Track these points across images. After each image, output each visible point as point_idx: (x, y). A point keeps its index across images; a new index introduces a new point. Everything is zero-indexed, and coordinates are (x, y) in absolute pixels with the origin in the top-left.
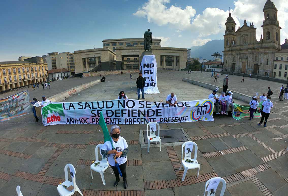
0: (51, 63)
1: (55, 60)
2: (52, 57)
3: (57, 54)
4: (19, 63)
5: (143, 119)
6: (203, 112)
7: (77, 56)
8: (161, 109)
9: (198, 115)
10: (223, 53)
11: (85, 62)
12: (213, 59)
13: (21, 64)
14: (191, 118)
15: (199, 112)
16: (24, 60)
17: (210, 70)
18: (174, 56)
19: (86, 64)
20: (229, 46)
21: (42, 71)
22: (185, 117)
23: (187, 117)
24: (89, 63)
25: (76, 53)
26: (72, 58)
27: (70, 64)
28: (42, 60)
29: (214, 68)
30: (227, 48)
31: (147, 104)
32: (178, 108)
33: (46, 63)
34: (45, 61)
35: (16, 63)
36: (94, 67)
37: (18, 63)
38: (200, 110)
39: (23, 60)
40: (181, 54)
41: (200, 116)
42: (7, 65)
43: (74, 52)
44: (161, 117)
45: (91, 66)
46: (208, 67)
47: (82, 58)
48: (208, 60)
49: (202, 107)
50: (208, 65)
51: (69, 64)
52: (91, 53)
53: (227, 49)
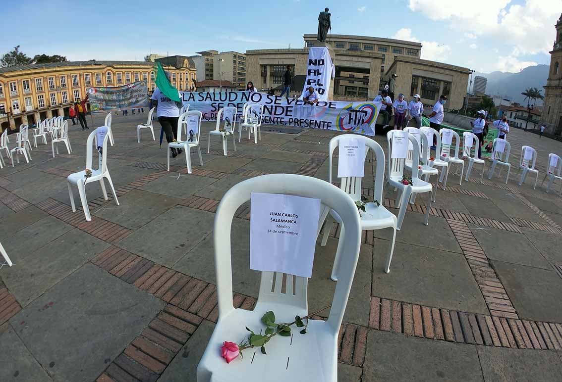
0: (204, 70)
1: (212, 65)
2: (207, 60)
3: (216, 53)
4: (145, 65)
5: (268, 117)
6: (359, 120)
7: (251, 60)
8: (292, 107)
9: (349, 123)
10: (545, 89)
11: (266, 72)
12: (525, 102)
13: (149, 67)
14: (337, 126)
15: (352, 119)
16: (156, 60)
17: (513, 123)
18: (440, 81)
19: (266, 76)
20: (558, 77)
21: (186, 82)
22: (326, 122)
23: (331, 123)
24: (272, 75)
25: (250, 54)
26: (243, 64)
27: (239, 74)
28: (186, 61)
29: (521, 121)
30: (554, 80)
31: (276, 99)
32: (316, 108)
33: (194, 68)
34: (192, 64)
35: (140, 65)
36: (281, 82)
37: (143, 65)
38: (353, 117)
39: (154, 61)
40: (455, 78)
41: (354, 126)
42: (125, 67)
43: (245, 52)
44: (291, 117)
45: (275, 81)
46: (511, 117)
47: (260, 65)
48: (513, 103)
49: (358, 113)
50: (511, 112)
51: (237, 74)
52: (279, 56)
53: (555, 82)
